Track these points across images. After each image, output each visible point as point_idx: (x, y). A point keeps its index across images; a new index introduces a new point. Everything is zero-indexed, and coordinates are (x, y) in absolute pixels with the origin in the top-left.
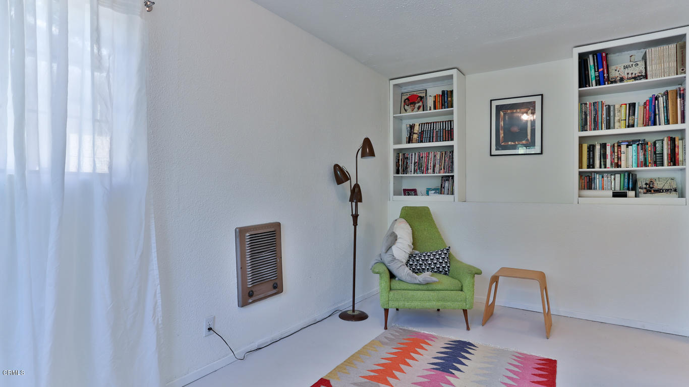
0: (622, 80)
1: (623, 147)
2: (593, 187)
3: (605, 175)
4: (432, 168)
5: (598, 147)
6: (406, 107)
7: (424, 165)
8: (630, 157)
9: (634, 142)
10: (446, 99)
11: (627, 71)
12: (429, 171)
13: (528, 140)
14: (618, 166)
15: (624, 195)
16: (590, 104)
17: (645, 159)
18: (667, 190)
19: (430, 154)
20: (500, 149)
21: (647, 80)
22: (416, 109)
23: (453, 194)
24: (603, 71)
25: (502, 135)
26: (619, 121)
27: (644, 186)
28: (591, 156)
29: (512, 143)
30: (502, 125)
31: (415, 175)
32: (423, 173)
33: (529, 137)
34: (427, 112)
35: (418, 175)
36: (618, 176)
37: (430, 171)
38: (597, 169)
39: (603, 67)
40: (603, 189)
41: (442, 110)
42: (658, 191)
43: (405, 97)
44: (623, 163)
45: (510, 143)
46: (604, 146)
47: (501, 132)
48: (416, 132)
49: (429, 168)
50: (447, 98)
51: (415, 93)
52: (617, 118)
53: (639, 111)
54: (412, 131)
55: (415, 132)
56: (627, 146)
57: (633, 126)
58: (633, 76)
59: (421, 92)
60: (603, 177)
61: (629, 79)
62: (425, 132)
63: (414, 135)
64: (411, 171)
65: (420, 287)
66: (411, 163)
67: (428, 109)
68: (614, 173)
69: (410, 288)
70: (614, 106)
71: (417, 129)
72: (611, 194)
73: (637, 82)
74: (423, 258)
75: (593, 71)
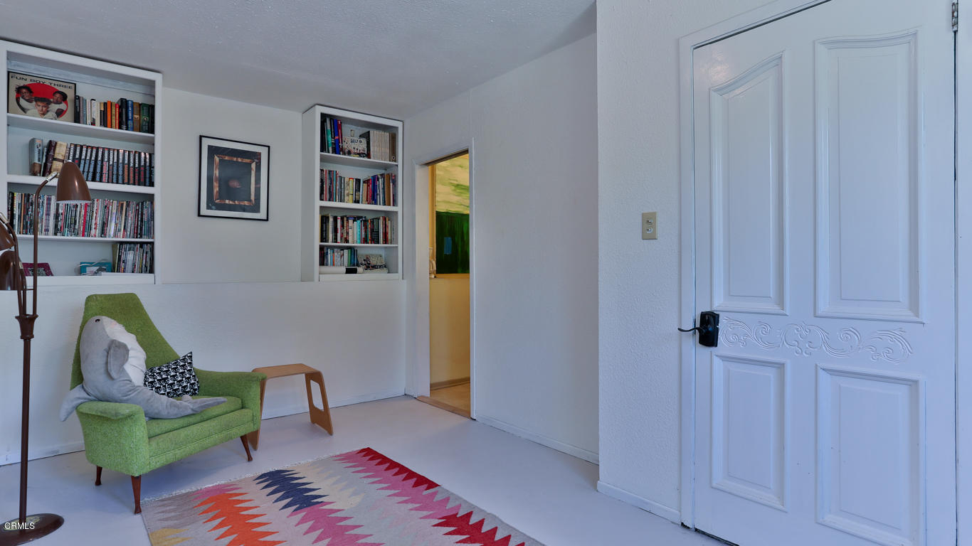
0: (349, 153)
1: (351, 221)
2: (325, 262)
3: (335, 250)
4: (99, 227)
5: (331, 220)
6: (23, 102)
7: (79, 222)
8: (355, 232)
9: (359, 218)
10: (130, 114)
11: (353, 145)
12: (93, 232)
13: (250, 201)
14: (347, 241)
15: (354, 271)
16: (326, 171)
17: (366, 235)
18: (380, 266)
19: (96, 202)
20: (213, 207)
21: (369, 160)
22: (52, 114)
23: (152, 271)
24: (339, 139)
25: (216, 190)
26: (348, 195)
27: (364, 262)
28: (324, 229)
29: (231, 202)
30: (217, 175)
31: (59, 237)
32: (77, 235)
33: (253, 197)
34: (84, 126)
35: (65, 237)
36: (346, 251)
37: (95, 232)
38: (330, 243)
39: (338, 135)
40: (334, 265)
41: (120, 131)
42: (374, 267)
43: (16, 83)
44: (350, 239)
45: (227, 202)
46: (335, 219)
47: (216, 184)
48: (61, 157)
49: (93, 226)
50: (133, 114)
51: (47, 82)
52: (346, 192)
53: (363, 187)
54: (51, 153)
55: (56, 156)
56: (354, 221)
57: (358, 202)
58: (358, 152)
59: (62, 83)
60: (333, 252)
61: (355, 154)
62: (82, 162)
63: (54, 162)
64: (47, 230)
65: (191, 420)
66: (48, 214)
67: (89, 121)
68: (342, 248)
69: (176, 426)
70: (344, 178)
71: (60, 152)
72: (344, 270)
73: (361, 159)
74: (159, 378)
75: (330, 136)
